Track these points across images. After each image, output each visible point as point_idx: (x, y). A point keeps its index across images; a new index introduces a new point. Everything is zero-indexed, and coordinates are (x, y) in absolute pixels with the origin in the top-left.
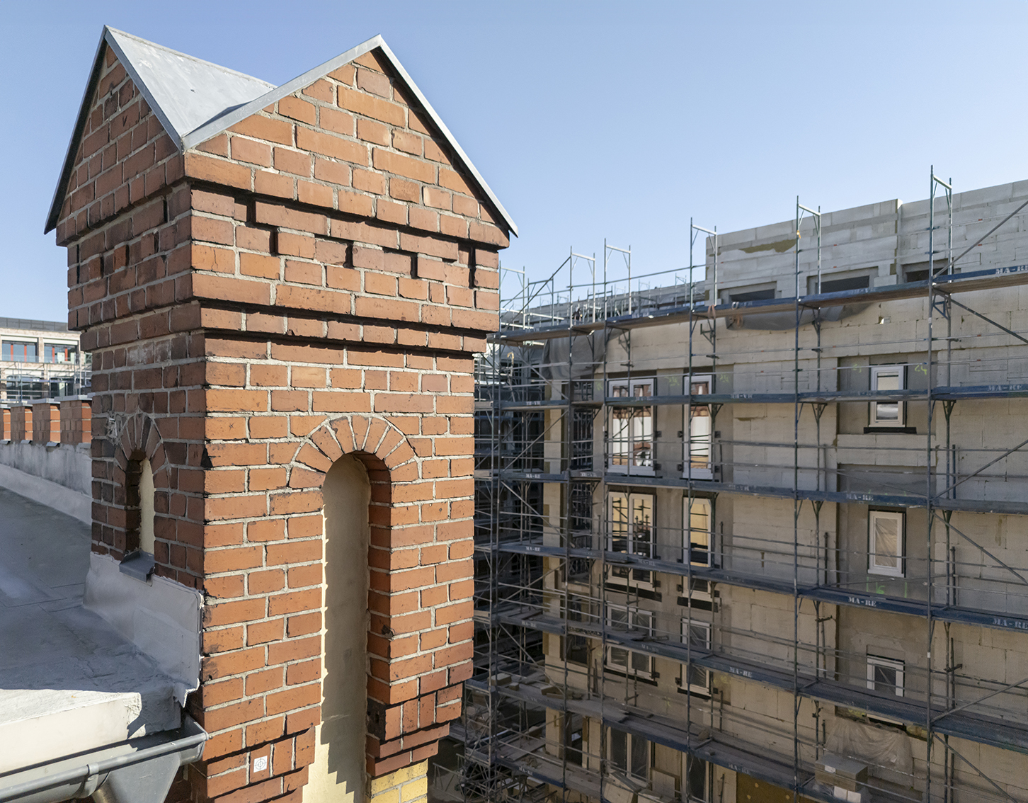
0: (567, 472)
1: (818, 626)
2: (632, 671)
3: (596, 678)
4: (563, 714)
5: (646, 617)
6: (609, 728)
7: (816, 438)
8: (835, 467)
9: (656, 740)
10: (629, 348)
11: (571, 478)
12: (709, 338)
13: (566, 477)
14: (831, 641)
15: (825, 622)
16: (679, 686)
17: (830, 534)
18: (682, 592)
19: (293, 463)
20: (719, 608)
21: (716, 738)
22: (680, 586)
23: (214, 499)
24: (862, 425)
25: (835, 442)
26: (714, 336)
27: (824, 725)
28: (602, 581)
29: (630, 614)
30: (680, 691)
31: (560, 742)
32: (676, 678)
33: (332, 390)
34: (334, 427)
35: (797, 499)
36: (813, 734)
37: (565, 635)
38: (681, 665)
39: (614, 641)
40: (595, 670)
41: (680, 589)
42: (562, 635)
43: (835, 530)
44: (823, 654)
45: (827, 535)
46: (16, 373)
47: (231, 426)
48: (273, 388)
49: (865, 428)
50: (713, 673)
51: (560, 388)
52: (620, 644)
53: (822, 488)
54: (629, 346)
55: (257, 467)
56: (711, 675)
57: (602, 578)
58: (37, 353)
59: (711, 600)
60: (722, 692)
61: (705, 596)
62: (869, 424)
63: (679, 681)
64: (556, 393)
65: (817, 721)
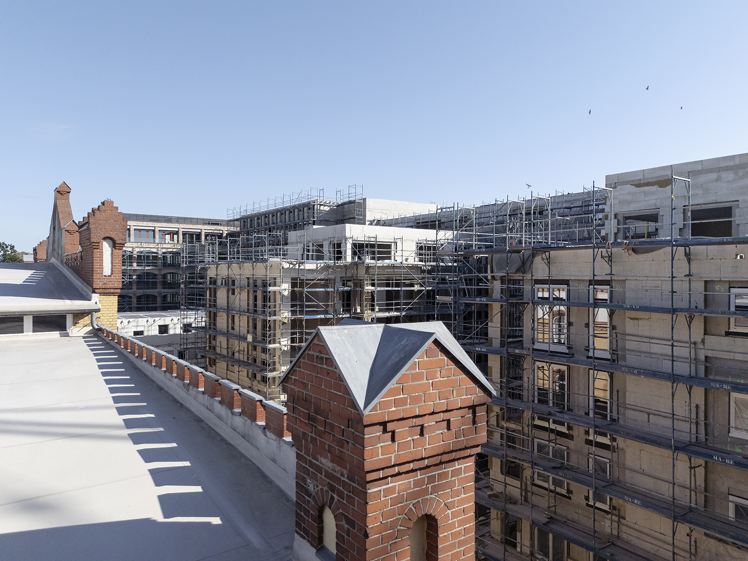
0: (505, 349)
1: (691, 472)
2: (552, 488)
3: (526, 491)
4: (503, 514)
5: (562, 451)
6: (536, 528)
7: (688, 337)
8: (703, 358)
9: (571, 541)
10: (549, 264)
11: (508, 353)
12: (607, 261)
13: (505, 352)
14: (701, 482)
15: (696, 469)
16: (587, 502)
17: (700, 406)
18: (589, 436)
19: (399, 527)
20: (616, 450)
21: (615, 543)
22: (587, 431)
23: (369, 551)
24: (724, 329)
25: (703, 341)
26: (611, 261)
27: (695, 542)
28: (530, 422)
29: (551, 448)
30: (588, 505)
31: (501, 533)
32: (585, 496)
33: (414, 490)
34: (415, 506)
35: (674, 382)
36: (687, 547)
37: (504, 460)
38: (588, 490)
39: (539, 468)
40: (526, 484)
41: (587, 433)
42: (503, 460)
43: (704, 403)
44: (695, 491)
45: (697, 406)
46: (142, 249)
47: (376, 518)
48: (391, 497)
49: (726, 332)
50: (612, 498)
51: (500, 291)
52: (543, 470)
53: (693, 374)
54: (549, 263)
55: (385, 533)
56: (611, 499)
57: (530, 421)
58: (154, 237)
59: (610, 444)
60: (619, 510)
61: (606, 440)
62: (729, 329)
63: (587, 498)
64: (497, 294)
65: (690, 539)
